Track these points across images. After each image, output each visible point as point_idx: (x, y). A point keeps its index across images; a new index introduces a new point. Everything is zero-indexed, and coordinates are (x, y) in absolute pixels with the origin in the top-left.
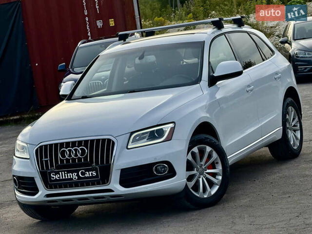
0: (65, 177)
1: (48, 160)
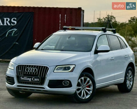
1: (21, 71)
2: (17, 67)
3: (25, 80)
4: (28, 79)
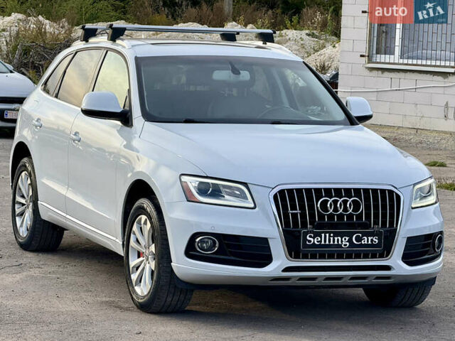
0: (330, 241)
1: (297, 213)
2: (275, 197)
3: (325, 246)
4: (338, 240)
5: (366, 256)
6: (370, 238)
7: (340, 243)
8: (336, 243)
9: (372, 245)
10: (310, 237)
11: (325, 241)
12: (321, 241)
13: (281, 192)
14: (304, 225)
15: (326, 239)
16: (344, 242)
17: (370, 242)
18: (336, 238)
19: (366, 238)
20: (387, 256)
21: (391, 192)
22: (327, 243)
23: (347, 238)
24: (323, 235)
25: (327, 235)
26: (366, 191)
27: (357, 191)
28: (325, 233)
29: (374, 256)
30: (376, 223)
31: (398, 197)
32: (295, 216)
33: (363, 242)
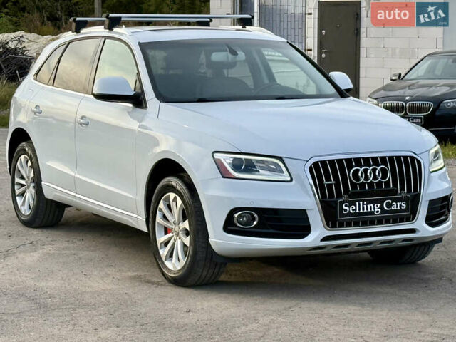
0: (363, 209)
1: (332, 184)
2: (310, 169)
3: (360, 214)
4: (371, 207)
5: (395, 221)
6: (399, 204)
7: (373, 210)
8: (369, 210)
9: (401, 211)
10: (346, 206)
11: (359, 210)
12: (355, 210)
13: (316, 164)
14: (339, 195)
15: (360, 207)
16: (376, 209)
17: (399, 208)
18: (369, 206)
19: (395, 203)
20: (413, 220)
21: (412, 158)
22: (361, 211)
23: (379, 205)
24: (357, 203)
25: (361, 203)
26: (391, 158)
27: (383, 159)
28: (359, 201)
29: (402, 221)
30: (403, 188)
31: (419, 163)
32: (329, 186)
33: (393, 208)
